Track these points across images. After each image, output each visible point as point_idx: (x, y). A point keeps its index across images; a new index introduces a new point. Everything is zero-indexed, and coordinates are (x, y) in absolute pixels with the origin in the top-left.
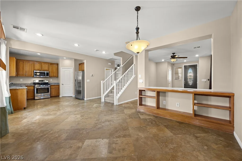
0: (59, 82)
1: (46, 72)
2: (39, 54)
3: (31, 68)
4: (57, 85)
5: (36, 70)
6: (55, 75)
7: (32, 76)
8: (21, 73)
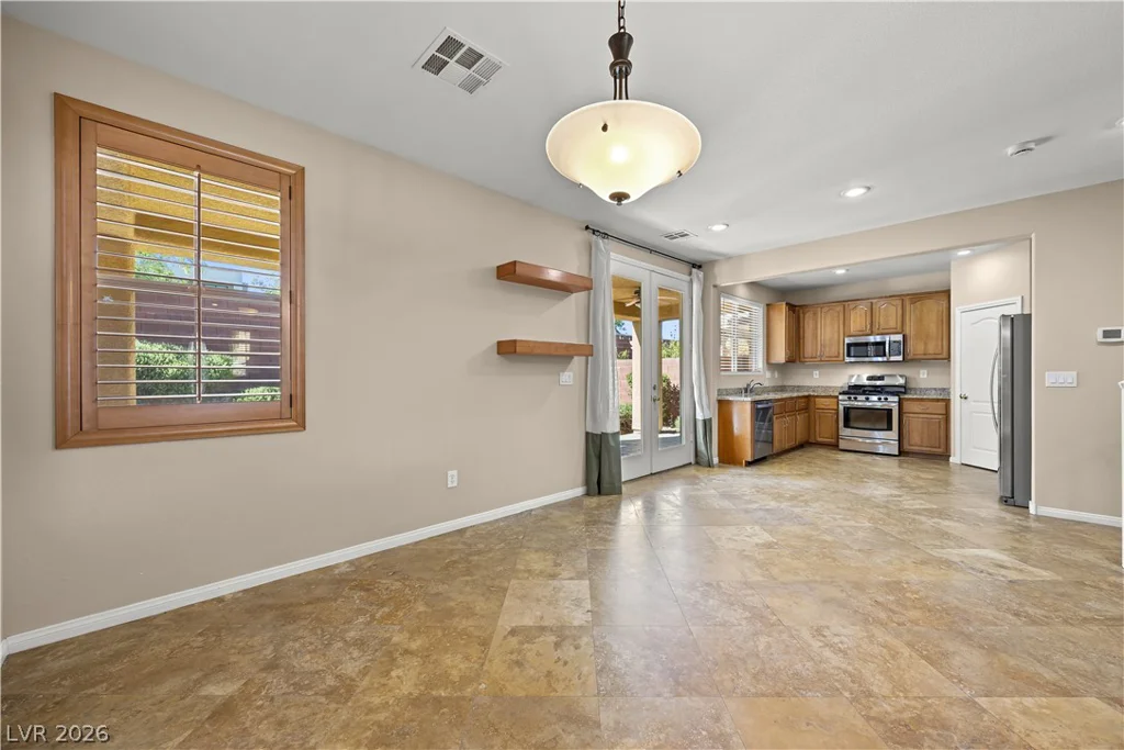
0: (949, 383)
1: (887, 339)
2: (841, 272)
3: (836, 326)
4: (938, 400)
5: (854, 333)
6: (932, 348)
7: (841, 358)
8: (809, 349)
